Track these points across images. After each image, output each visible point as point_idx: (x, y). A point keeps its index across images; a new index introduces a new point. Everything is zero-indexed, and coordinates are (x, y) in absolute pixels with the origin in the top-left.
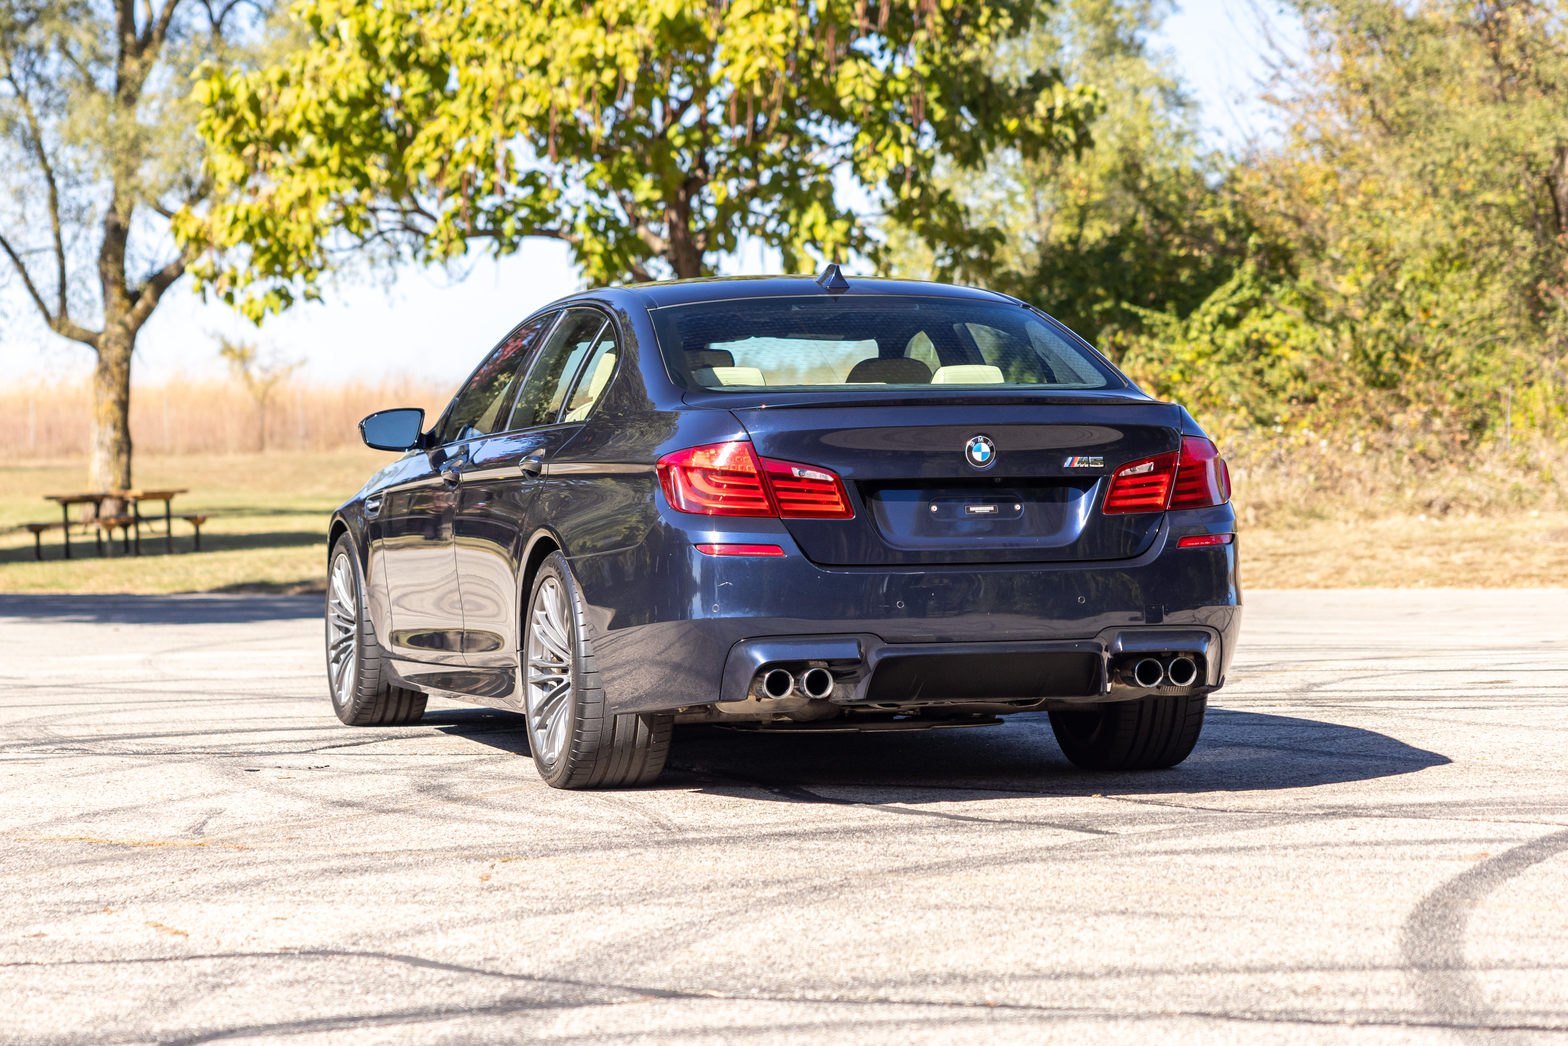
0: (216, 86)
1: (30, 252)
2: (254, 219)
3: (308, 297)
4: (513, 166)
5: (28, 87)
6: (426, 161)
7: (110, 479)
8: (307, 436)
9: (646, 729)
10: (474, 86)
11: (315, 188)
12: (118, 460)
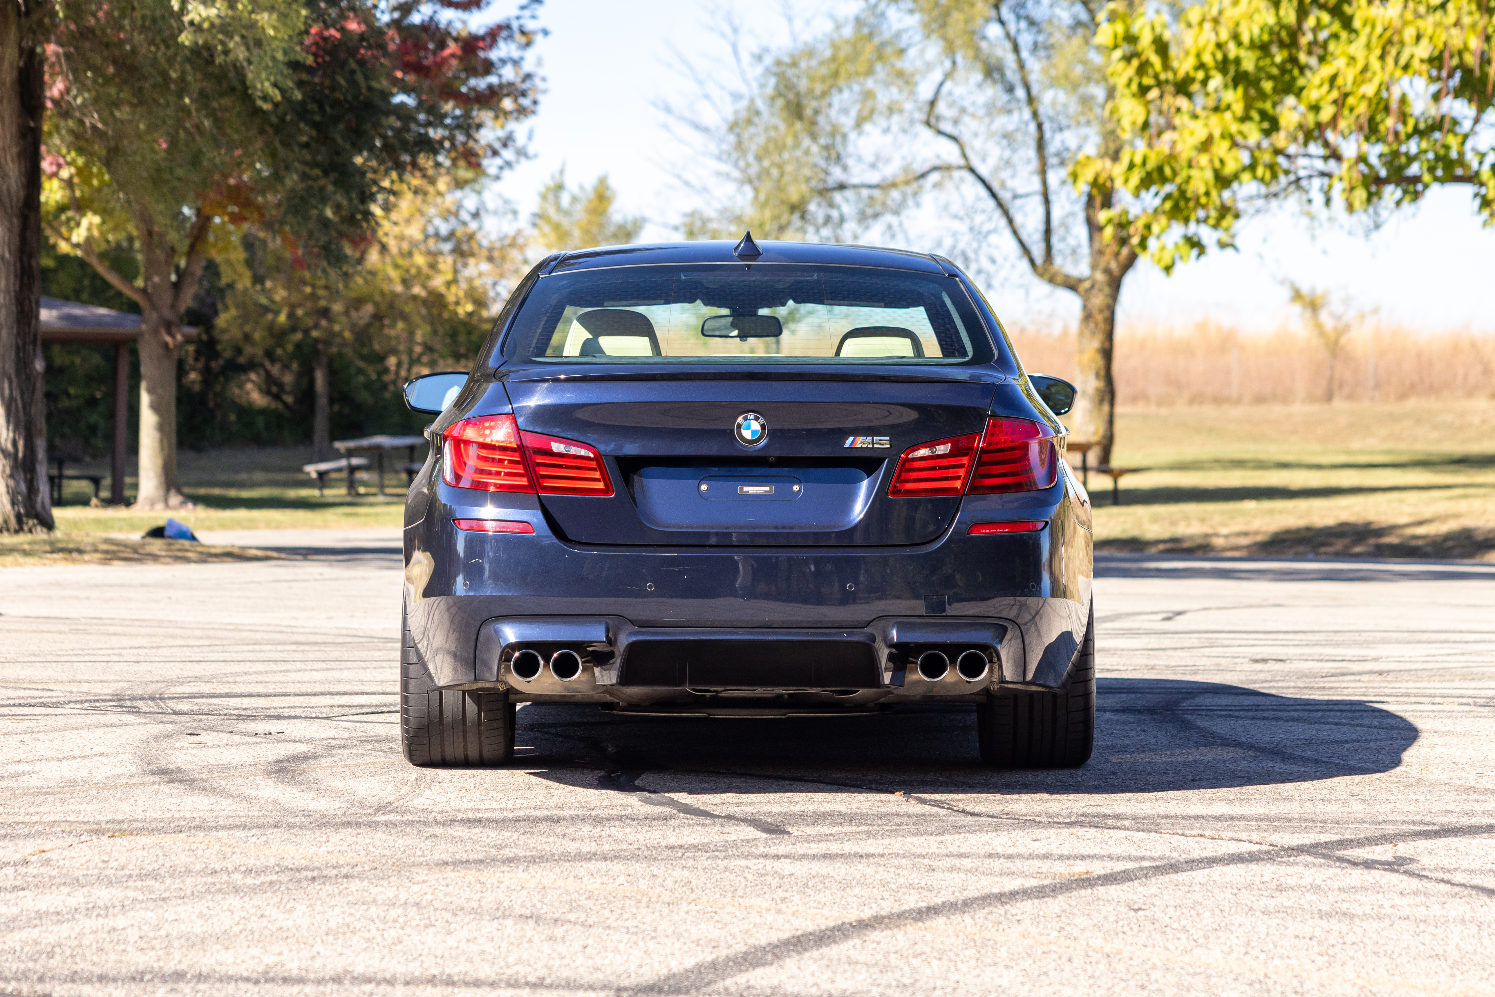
0: (1119, 28)
1: (1015, 197)
2: (1151, 165)
3: (1222, 245)
4: (1408, 110)
5: (1018, 31)
6: (1322, 104)
7: (1091, 428)
8: (1377, 386)
9: (475, 708)
10: (1373, 26)
11: (1217, 133)
12: (1100, 410)
